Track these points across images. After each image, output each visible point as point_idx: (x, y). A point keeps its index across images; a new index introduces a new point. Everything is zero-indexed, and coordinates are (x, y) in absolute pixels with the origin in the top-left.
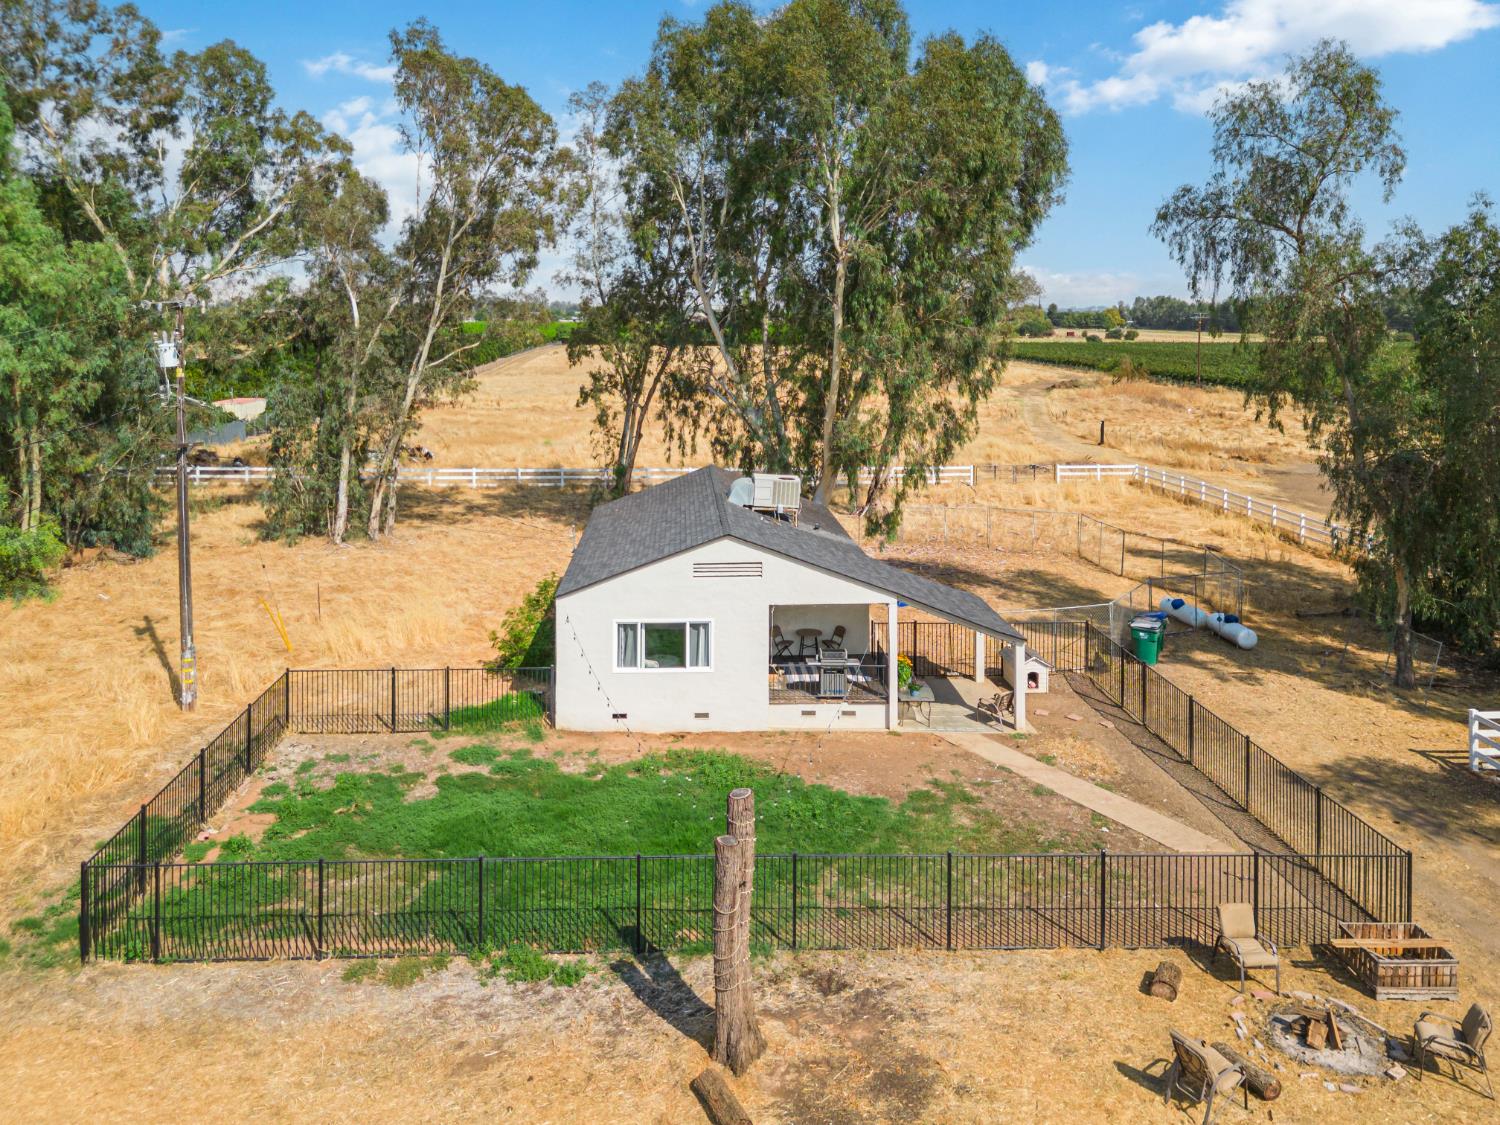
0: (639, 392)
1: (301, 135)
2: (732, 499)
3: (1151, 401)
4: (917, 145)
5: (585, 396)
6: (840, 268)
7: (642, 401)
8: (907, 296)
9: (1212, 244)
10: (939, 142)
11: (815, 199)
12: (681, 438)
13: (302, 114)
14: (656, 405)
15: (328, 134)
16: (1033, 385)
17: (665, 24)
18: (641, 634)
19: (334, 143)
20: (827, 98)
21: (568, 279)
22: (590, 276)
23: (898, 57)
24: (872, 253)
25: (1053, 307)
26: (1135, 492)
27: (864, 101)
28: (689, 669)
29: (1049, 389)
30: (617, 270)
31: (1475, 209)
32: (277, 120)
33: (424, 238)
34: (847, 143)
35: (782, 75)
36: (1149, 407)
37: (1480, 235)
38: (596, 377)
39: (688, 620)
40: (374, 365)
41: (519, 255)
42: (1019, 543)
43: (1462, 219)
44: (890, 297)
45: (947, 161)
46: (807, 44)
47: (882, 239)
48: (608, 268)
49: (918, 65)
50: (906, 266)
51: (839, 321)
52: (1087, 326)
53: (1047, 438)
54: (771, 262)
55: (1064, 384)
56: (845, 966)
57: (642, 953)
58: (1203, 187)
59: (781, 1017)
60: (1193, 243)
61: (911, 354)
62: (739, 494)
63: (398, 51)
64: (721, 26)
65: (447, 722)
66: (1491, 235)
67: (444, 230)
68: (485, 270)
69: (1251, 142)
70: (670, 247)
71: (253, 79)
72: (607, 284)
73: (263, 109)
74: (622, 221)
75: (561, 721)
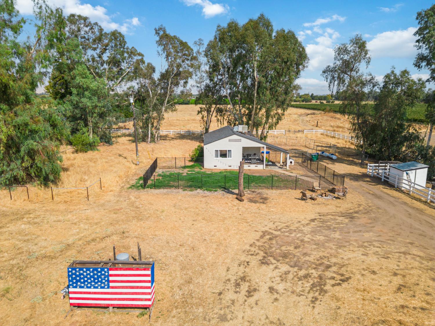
0: (210, 111)
1: (133, 53)
2: (234, 130)
3: (332, 117)
4: (273, 56)
5: (199, 112)
6: (256, 83)
7: (211, 113)
8: (271, 89)
9: (334, 78)
10: (278, 55)
11: (251, 67)
12: (220, 121)
13: (133, 47)
14: (215, 114)
15: (138, 52)
16: (303, 114)
17: (218, 26)
18: (219, 152)
19: (140, 54)
21: (194, 86)
22: (199, 85)
23: (270, 35)
24: (263, 80)
25: (312, 94)
26: (322, 136)
28: (228, 158)
29: (307, 115)
30: (204, 83)
31: (392, 70)
32: (127, 49)
33: (164, 76)
35: (245, 40)
36: (331, 119)
37: (393, 75)
38: (201, 108)
39: (227, 149)
40: (155, 105)
41: (184, 81)
42: (293, 144)
43: (389, 72)
44: (267, 89)
45: (279, 60)
46: (250, 32)
47: (265, 76)
48: (202, 83)
49: (275, 36)
50: (270, 82)
51: (256, 95)
52: (321, 100)
53: (304, 125)
54: (241, 82)
55: (311, 114)
56: (256, 190)
57: (226, 189)
58: (332, 65)
59: (247, 194)
60: (329, 78)
61: (271, 102)
62: (236, 129)
63: (157, 33)
64: (231, 27)
65: (185, 167)
66: (395, 75)
67: (170, 75)
68: (177, 84)
69: (342, 56)
70: (217, 78)
71: (122, 39)
72: (203, 87)
73: (124, 46)
74: (207, 72)
75: (205, 167)
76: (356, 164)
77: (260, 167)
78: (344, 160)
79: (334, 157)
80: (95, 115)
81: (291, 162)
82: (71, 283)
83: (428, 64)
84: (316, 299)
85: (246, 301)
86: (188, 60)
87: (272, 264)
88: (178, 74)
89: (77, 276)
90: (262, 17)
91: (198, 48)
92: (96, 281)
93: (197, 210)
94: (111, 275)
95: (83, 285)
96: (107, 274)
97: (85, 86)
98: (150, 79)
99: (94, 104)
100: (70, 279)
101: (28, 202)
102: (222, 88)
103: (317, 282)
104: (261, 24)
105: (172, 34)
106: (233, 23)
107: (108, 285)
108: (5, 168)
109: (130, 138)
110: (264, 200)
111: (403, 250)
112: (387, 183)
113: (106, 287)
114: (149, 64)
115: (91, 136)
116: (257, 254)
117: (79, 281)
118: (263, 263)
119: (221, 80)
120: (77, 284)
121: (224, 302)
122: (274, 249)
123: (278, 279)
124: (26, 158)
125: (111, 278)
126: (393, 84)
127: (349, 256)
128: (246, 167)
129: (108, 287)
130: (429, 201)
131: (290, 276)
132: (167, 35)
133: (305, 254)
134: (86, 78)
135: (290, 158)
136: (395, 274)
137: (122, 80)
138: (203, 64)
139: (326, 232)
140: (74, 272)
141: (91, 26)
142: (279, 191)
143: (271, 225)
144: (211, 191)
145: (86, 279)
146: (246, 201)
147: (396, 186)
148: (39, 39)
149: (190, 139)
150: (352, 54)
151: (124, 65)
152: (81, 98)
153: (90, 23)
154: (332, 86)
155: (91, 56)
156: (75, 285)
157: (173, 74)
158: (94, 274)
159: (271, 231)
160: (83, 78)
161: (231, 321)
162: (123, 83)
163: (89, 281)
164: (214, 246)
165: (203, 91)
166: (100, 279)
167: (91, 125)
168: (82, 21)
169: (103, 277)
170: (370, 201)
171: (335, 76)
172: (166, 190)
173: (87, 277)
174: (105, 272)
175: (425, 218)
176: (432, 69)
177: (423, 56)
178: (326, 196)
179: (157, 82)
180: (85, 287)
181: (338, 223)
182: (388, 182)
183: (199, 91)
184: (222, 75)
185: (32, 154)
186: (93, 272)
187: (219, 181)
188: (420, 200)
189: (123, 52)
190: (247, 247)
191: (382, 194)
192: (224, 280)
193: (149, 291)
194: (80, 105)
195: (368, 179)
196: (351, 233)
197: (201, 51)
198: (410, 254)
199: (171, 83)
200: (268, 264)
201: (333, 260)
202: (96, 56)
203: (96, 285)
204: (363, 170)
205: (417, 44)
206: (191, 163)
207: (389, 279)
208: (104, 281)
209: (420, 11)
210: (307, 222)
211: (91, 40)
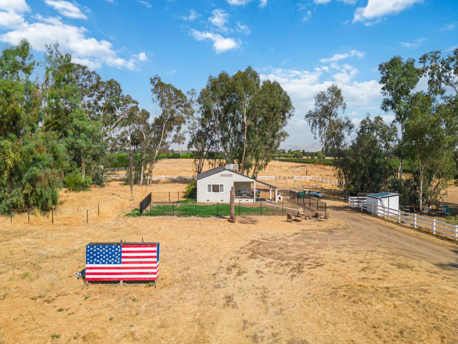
1: (128, 100)
4: (261, 103)
6: (246, 128)
9: (315, 121)
10: (265, 102)
11: (241, 114)
12: (212, 164)
13: (128, 95)
15: (133, 100)
17: (210, 77)
18: (212, 187)
19: (134, 102)
20: (244, 93)
21: (187, 132)
22: (191, 131)
23: (258, 85)
24: (252, 124)
25: (304, 151)
26: (311, 182)
27: (251, 94)
28: (220, 193)
29: (298, 167)
30: (197, 130)
31: (367, 116)
32: (122, 97)
33: (158, 122)
34: (248, 102)
35: (235, 89)
36: (321, 170)
37: (368, 121)
39: (220, 184)
41: (177, 126)
43: (365, 118)
44: (256, 133)
45: (267, 106)
46: (240, 82)
47: (255, 121)
48: (195, 130)
49: (262, 86)
50: (259, 127)
52: (313, 156)
54: (231, 127)
55: (302, 166)
56: (246, 216)
57: (218, 215)
58: (313, 111)
59: (238, 218)
60: (312, 121)
61: (260, 144)
62: (227, 167)
63: (152, 82)
64: (222, 78)
65: (178, 202)
66: (370, 121)
67: (164, 120)
68: (170, 129)
69: (321, 102)
70: (209, 125)
71: (118, 88)
72: (195, 133)
73: (119, 94)
74: (199, 120)
75: (198, 201)
76: (340, 200)
77: (251, 201)
78: (331, 198)
79: (320, 195)
80: (89, 156)
81: (280, 198)
82: (88, 259)
83: (392, 108)
84: (295, 276)
85: (236, 278)
86: (182, 106)
87: (259, 258)
88: (172, 119)
89: (94, 253)
90: (249, 69)
91: (191, 97)
92: (110, 257)
93: (192, 229)
94: (124, 252)
95: (98, 261)
96: (119, 250)
97: (81, 128)
98: (144, 123)
99: (89, 145)
100: (88, 255)
101: (28, 224)
102: (214, 133)
103: (297, 267)
104: (249, 75)
105: (167, 83)
106: (223, 74)
107: (120, 260)
108: (6, 194)
109: (122, 182)
110: (254, 222)
111: (371, 249)
112: (365, 212)
113: (118, 262)
114: (143, 110)
115: (84, 176)
116: (246, 253)
117: (96, 257)
118: (251, 258)
119: (213, 126)
120: (93, 260)
121: (217, 278)
122: (261, 250)
123: (265, 266)
124: (28, 185)
125: (123, 255)
126: (368, 128)
127: (325, 253)
128: (237, 201)
129: (120, 263)
130: (400, 222)
131: (275, 264)
132: (162, 83)
133: (288, 253)
134: (83, 120)
135: (278, 194)
136: (362, 262)
137: (116, 125)
138: (196, 112)
139: (307, 240)
140: (91, 249)
141: (89, 75)
142: (267, 217)
143: (260, 237)
144: (204, 217)
145: (101, 255)
146: (237, 223)
147: (373, 214)
148: (47, 80)
149: (182, 183)
150: (330, 100)
151: (118, 112)
152: (76, 139)
153: (88, 71)
154: (314, 129)
155: (87, 102)
156: (91, 261)
157: (167, 119)
158: (109, 251)
159: (259, 240)
160: (80, 120)
161: (224, 288)
162: (117, 128)
163: (104, 257)
164: (209, 249)
165: (196, 136)
166: (113, 255)
167: (84, 166)
168: (81, 70)
169: (116, 253)
170: (348, 223)
171: (317, 120)
172: (161, 217)
173: (102, 254)
174: (118, 249)
175: (394, 232)
176: (396, 112)
177: (388, 101)
178: (309, 219)
179: (151, 128)
180: (101, 263)
181: (319, 235)
182: (366, 210)
183: (192, 136)
184: (214, 121)
185: (33, 180)
186: (108, 249)
187: (211, 211)
188: (393, 222)
189: (118, 100)
190: (238, 249)
191: (360, 219)
192: (217, 267)
193: (155, 271)
194: (76, 146)
195: (349, 210)
196: (329, 241)
197: (193, 99)
198: (376, 251)
199: (165, 128)
200: (256, 258)
201: (311, 255)
202: (92, 102)
203: (110, 261)
204: (346, 204)
205: (383, 91)
206: (184, 199)
207: (356, 264)
208: (117, 257)
209: (381, 63)
210: (291, 235)
211: (88, 87)
